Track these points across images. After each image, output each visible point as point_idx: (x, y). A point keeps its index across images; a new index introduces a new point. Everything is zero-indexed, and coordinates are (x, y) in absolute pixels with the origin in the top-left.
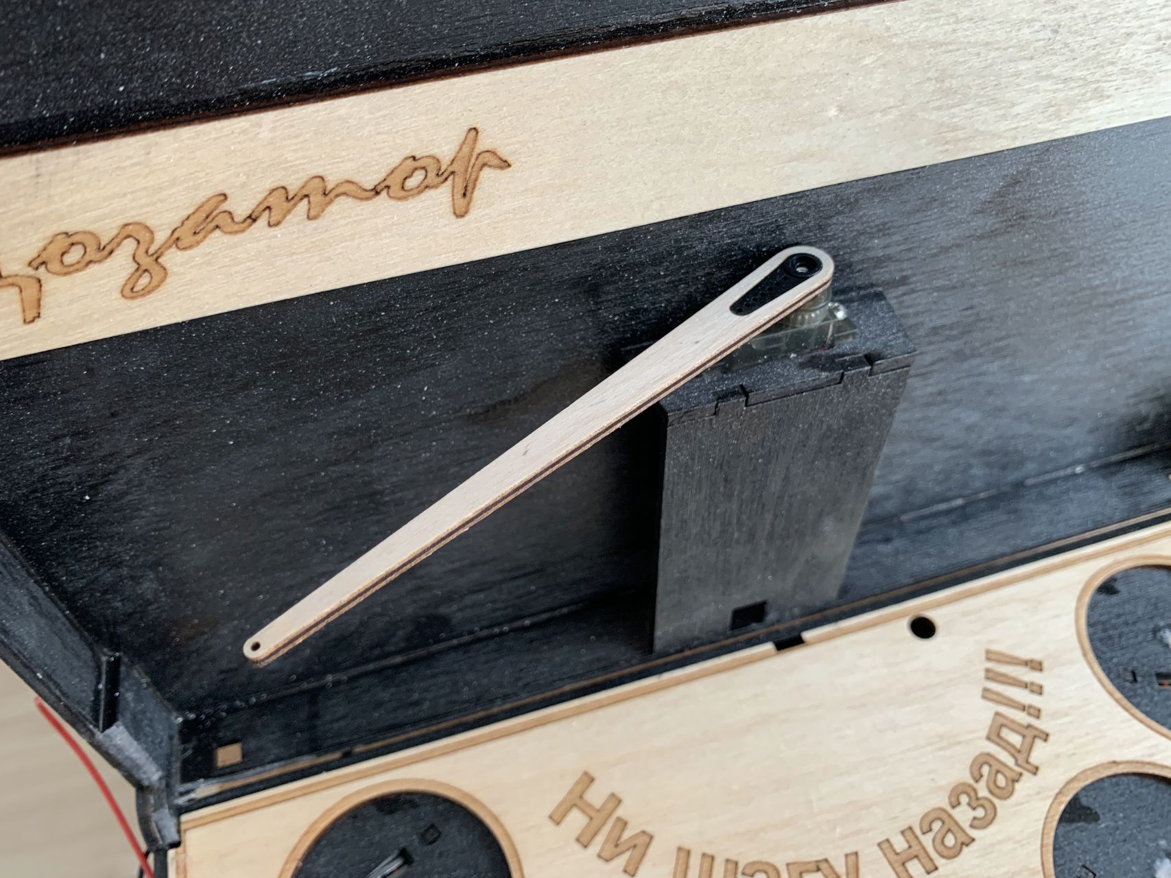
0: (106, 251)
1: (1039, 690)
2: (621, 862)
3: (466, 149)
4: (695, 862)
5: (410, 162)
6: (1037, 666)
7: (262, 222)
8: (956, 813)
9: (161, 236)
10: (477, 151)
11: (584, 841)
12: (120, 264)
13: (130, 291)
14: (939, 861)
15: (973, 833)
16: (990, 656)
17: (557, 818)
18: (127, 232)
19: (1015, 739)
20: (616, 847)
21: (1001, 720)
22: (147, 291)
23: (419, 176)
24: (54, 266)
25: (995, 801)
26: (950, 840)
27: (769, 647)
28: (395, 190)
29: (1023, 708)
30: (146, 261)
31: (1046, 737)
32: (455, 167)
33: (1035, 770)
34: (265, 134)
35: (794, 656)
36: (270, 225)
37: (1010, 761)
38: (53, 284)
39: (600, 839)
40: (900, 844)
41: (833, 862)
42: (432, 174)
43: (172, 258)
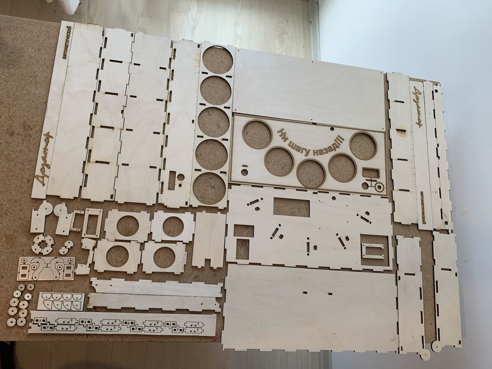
1: (342, 143)
4: (292, 143)
6: (343, 139)
8: (323, 151)
14: (319, 154)
16: (338, 136)
17: (278, 132)
20: (284, 138)
21: (335, 144)
25: (329, 151)
26: (321, 153)
29: (338, 143)
31: (339, 148)
33: (335, 150)
37: (333, 148)
39: (282, 136)
40: (315, 151)
41: (306, 149)
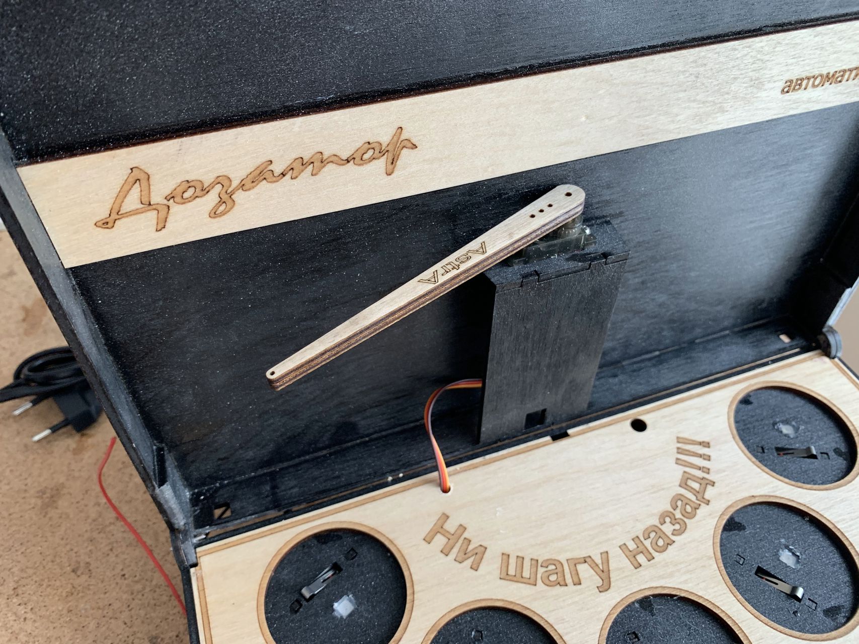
0: (205, 191)
1: (708, 458)
2: (469, 562)
3: (395, 139)
4: (513, 561)
5: (367, 145)
6: (707, 445)
7: (288, 177)
8: (663, 528)
9: (235, 183)
10: (401, 139)
11: (445, 552)
12: (212, 199)
13: (214, 214)
14: (655, 554)
15: (673, 538)
16: (679, 440)
17: (428, 540)
18: (218, 181)
19: (696, 486)
20: (465, 554)
21: (687, 476)
22: (223, 213)
23: (371, 152)
24: (178, 199)
25: (686, 520)
26: (661, 542)
27: (548, 438)
28: (358, 160)
29: (700, 468)
30: (225, 197)
31: (713, 484)
32: (389, 148)
33: (708, 502)
34: (296, 129)
35: (563, 443)
36: (292, 178)
37: (693, 498)
38: (175, 208)
39: (455, 550)
40: (632, 546)
41: (593, 557)
42: (377, 152)
43: (239, 196)
